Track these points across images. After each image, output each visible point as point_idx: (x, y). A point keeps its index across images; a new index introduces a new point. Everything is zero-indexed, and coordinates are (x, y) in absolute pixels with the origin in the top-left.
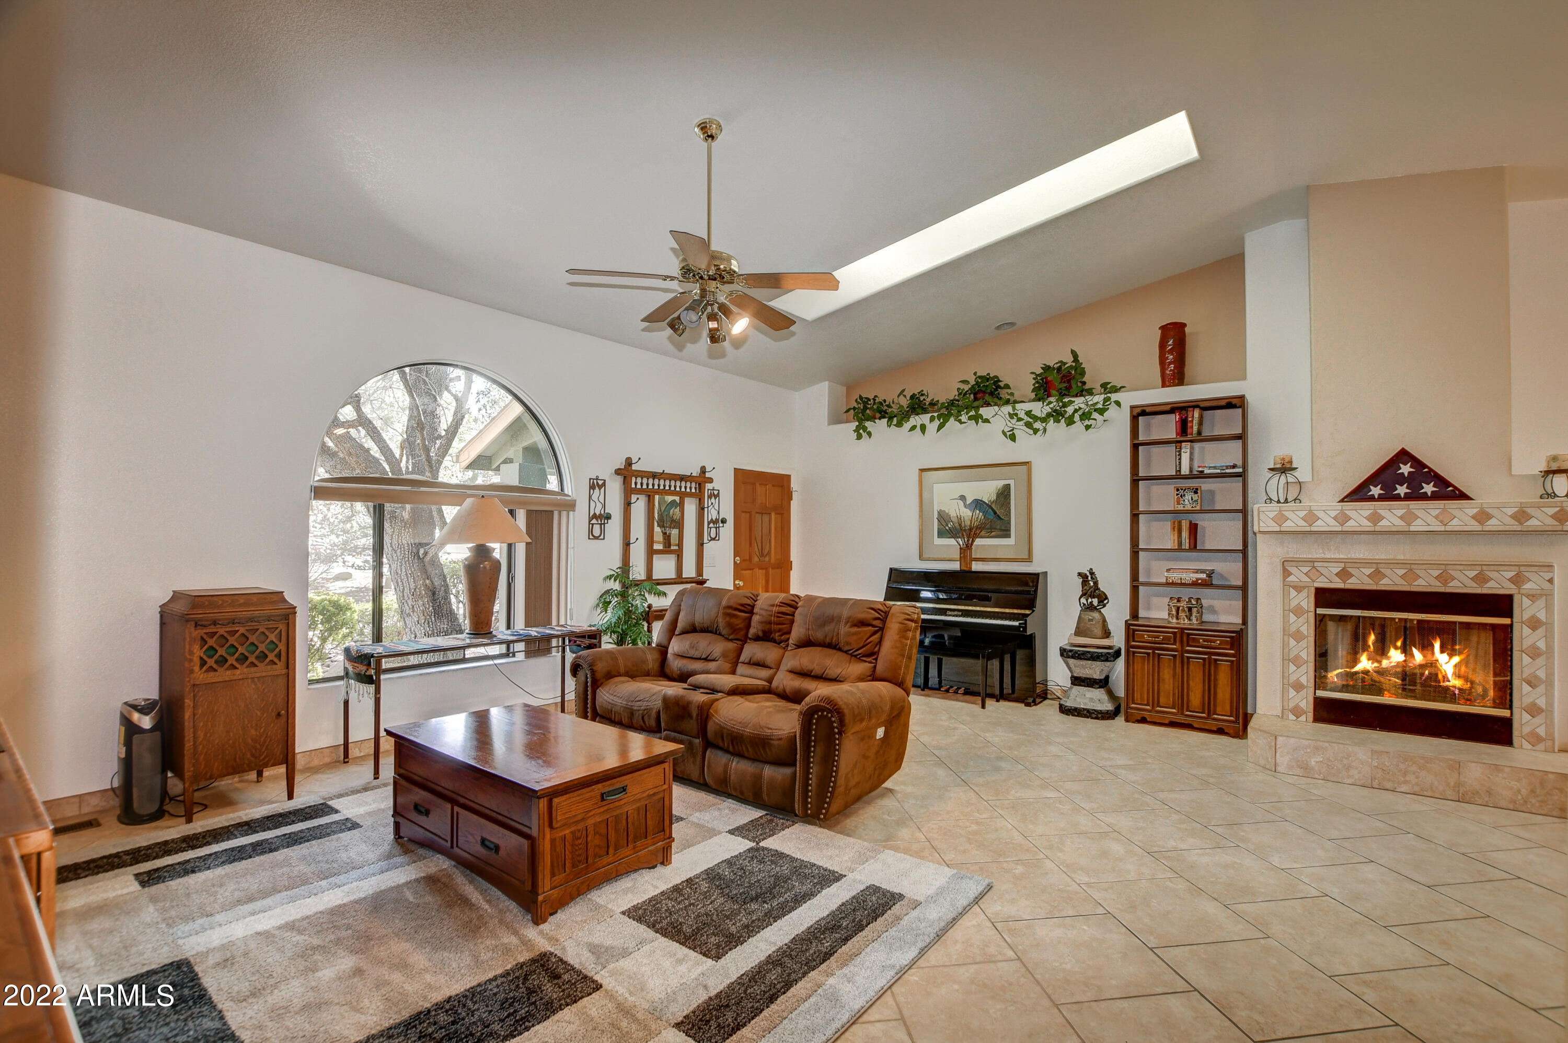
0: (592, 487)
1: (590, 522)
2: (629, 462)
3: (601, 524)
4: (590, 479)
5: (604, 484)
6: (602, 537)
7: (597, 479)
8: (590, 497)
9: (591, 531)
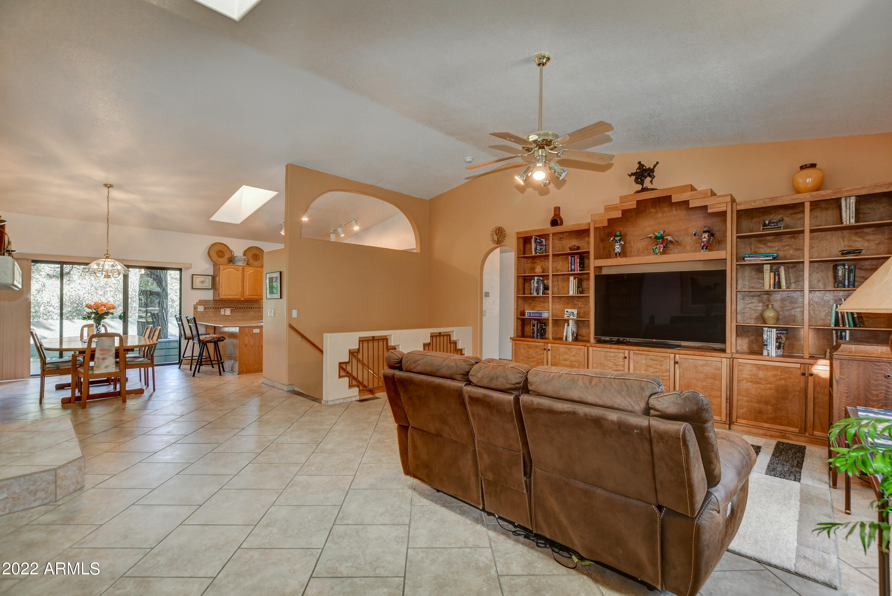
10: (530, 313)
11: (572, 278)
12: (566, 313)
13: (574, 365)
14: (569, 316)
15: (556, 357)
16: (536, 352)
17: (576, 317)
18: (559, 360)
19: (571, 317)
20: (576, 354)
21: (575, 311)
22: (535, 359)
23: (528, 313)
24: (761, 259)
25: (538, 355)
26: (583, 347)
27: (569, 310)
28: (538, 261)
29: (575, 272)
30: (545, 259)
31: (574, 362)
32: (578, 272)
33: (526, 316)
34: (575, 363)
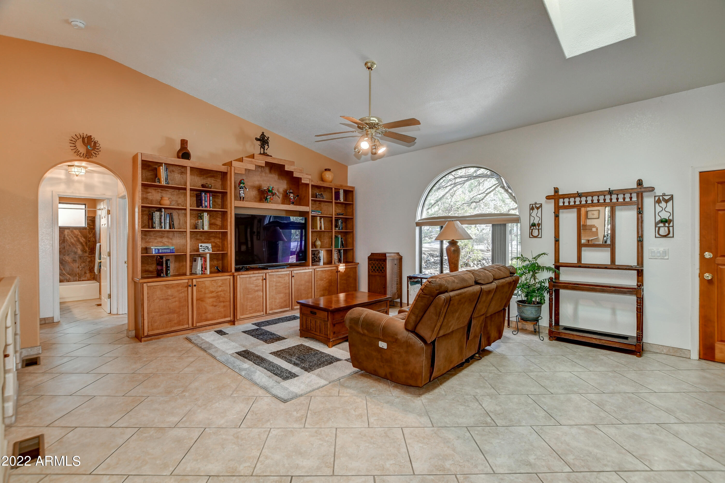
0: (532, 209)
1: (530, 228)
2: (556, 190)
3: (538, 230)
4: (530, 205)
5: (541, 206)
6: (540, 236)
7: (536, 204)
8: (530, 215)
9: (531, 233)
10: (159, 250)
11: (205, 214)
12: (200, 247)
13: (221, 294)
14: (204, 251)
15: (201, 291)
16: (178, 291)
17: (211, 251)
18: (205, 293)
19: (207, 251)
20: (222, 284)
21: (210, 246)
22: (177, 299)
23: (155, 249)
24: (317, 213)
25: (179, 293)
26: (229, 277)
27: (203, 245)
28: (153, 192)
29: (208, 209)
30: (162, 190)
31: (221, 291)
32: (211, 209)
33: (154, 253)
34: (222, 293)
